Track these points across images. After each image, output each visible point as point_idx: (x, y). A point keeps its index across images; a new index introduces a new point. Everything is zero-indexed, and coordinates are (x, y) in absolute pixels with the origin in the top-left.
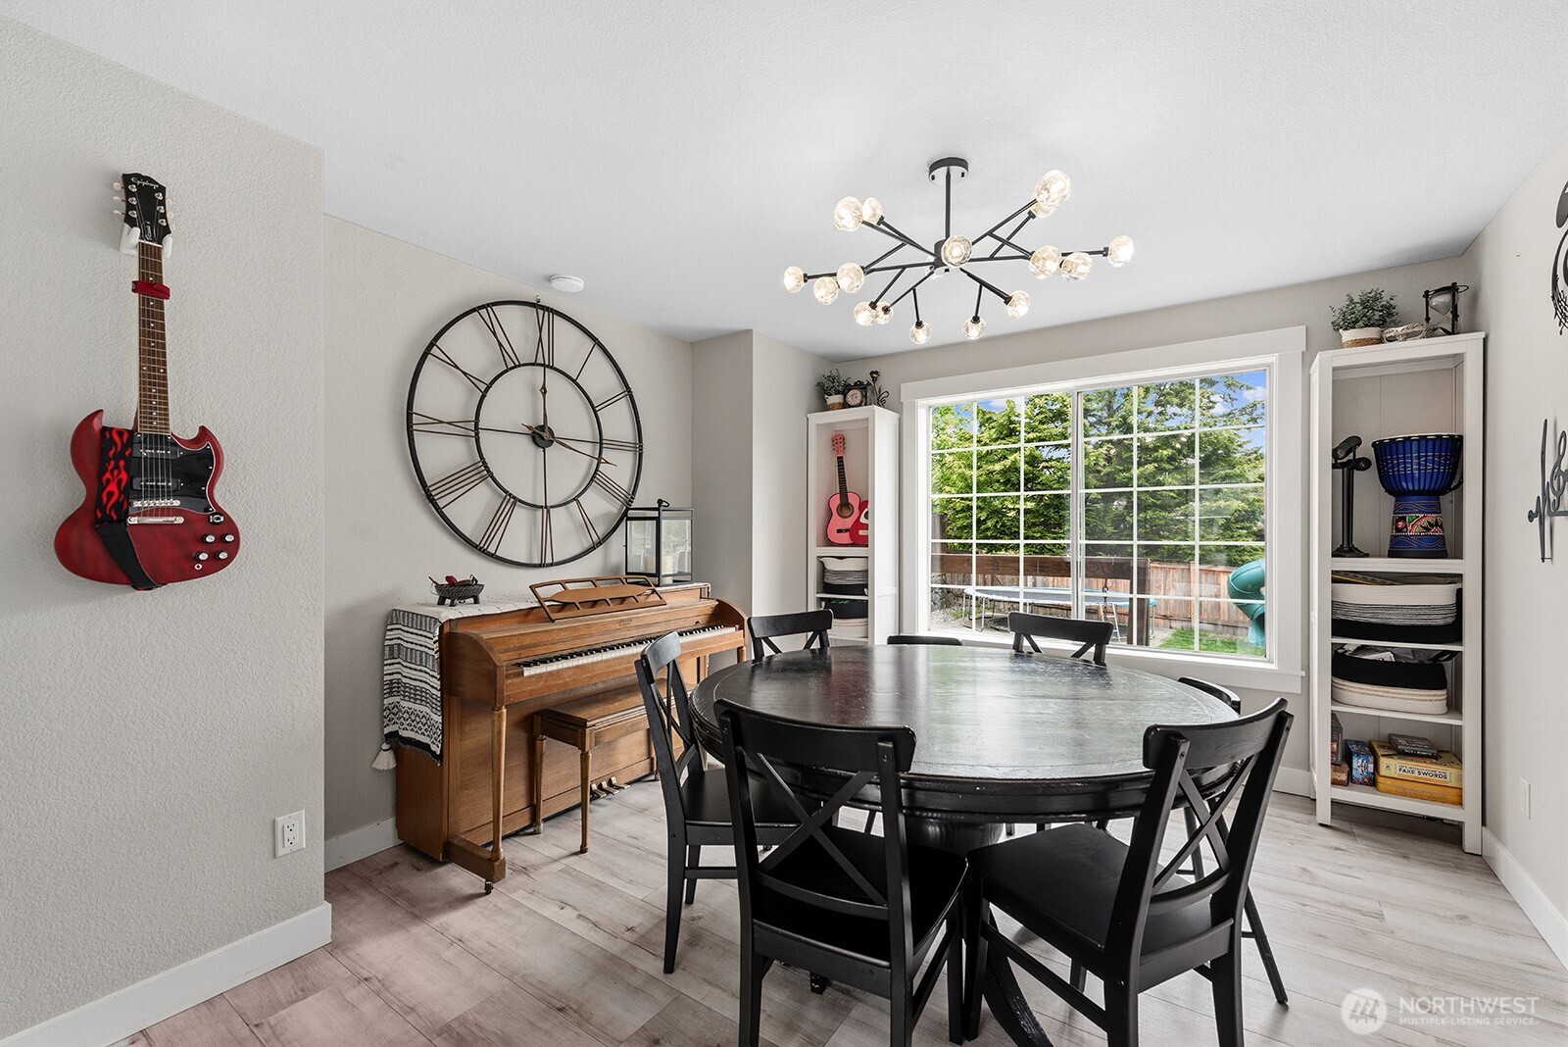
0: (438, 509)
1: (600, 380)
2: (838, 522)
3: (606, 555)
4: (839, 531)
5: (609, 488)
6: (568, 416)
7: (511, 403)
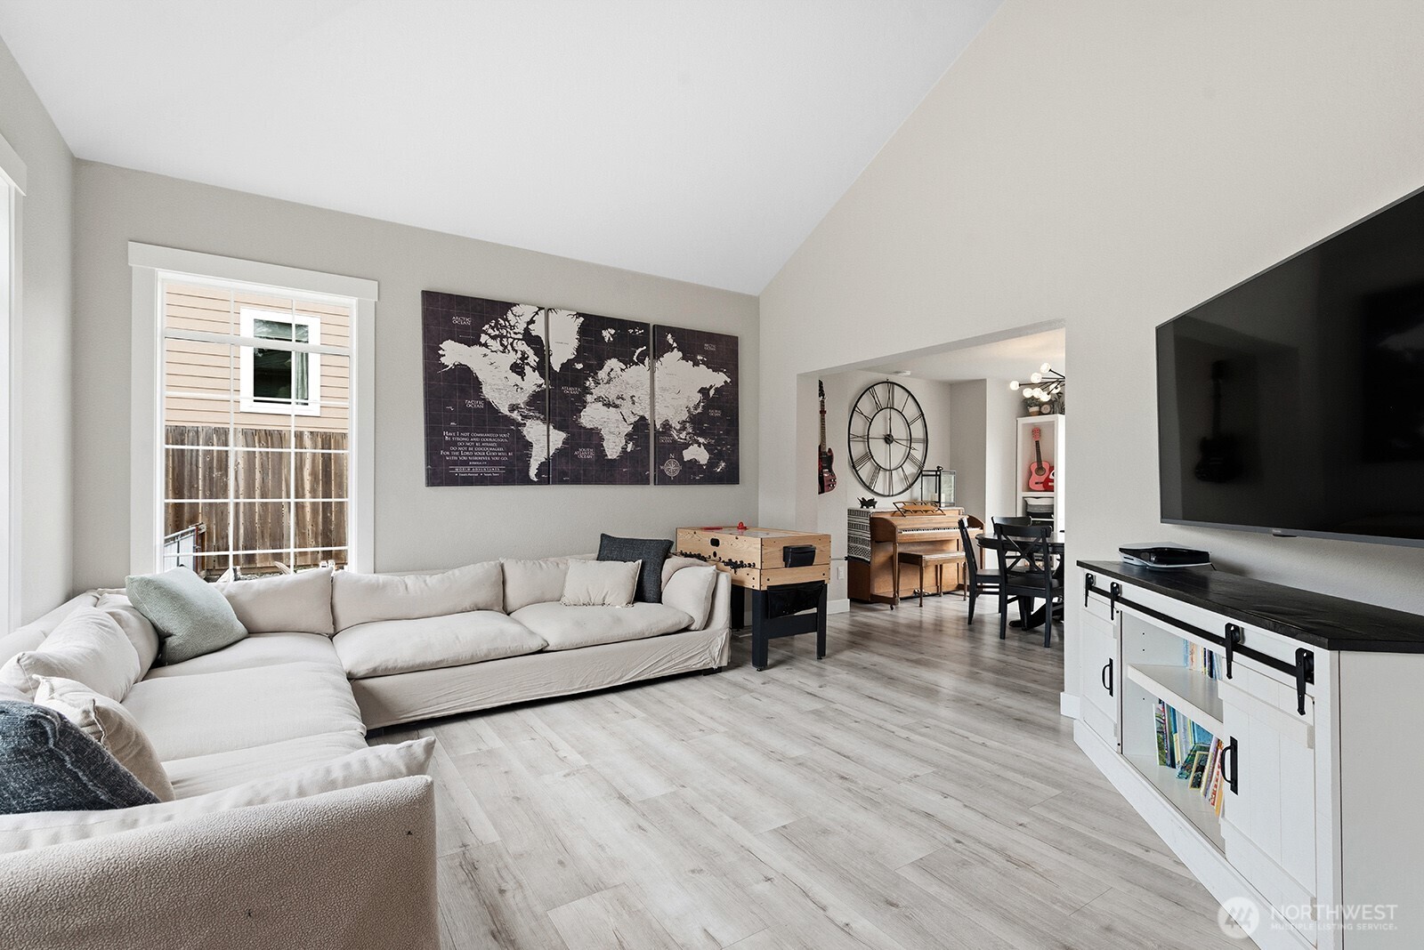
0: (857, 471)
1: (911, 410)
2: (1035, 478)
3: (911, 491)
4: (1037, 483)
5: (914, 461)
6: (899, 431)
7: (878, 429)
